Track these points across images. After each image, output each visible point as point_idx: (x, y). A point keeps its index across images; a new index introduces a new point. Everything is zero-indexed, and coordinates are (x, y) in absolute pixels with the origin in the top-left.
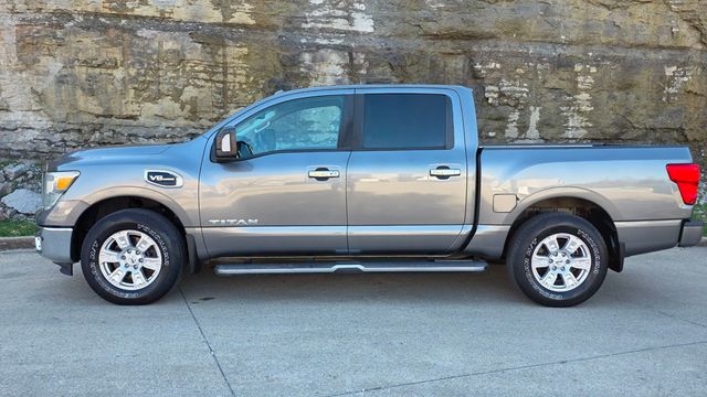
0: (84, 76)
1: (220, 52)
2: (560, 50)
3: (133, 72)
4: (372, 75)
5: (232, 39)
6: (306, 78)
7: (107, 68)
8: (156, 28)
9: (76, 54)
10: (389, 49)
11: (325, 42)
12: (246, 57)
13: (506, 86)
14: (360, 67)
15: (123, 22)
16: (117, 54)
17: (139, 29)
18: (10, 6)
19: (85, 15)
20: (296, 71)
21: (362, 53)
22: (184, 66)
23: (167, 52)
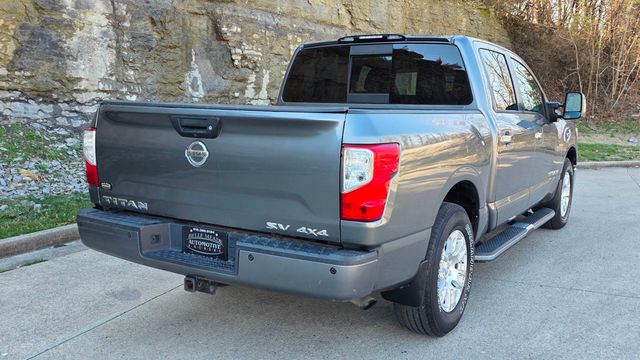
2: (277, 20)
6: (70, 26)
13: (248, 50)
14: (123, 19)
20: (57, 18)
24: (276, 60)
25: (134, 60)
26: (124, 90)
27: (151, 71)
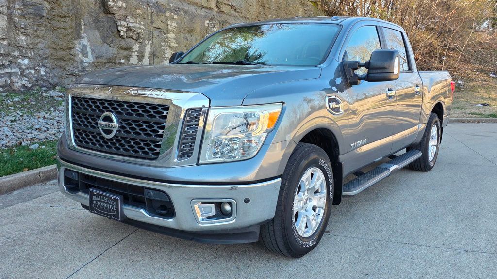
13: (132, 23)
24: (156, 33)
25: (25, 26)
26: (16, 54)
27: (43, 38)
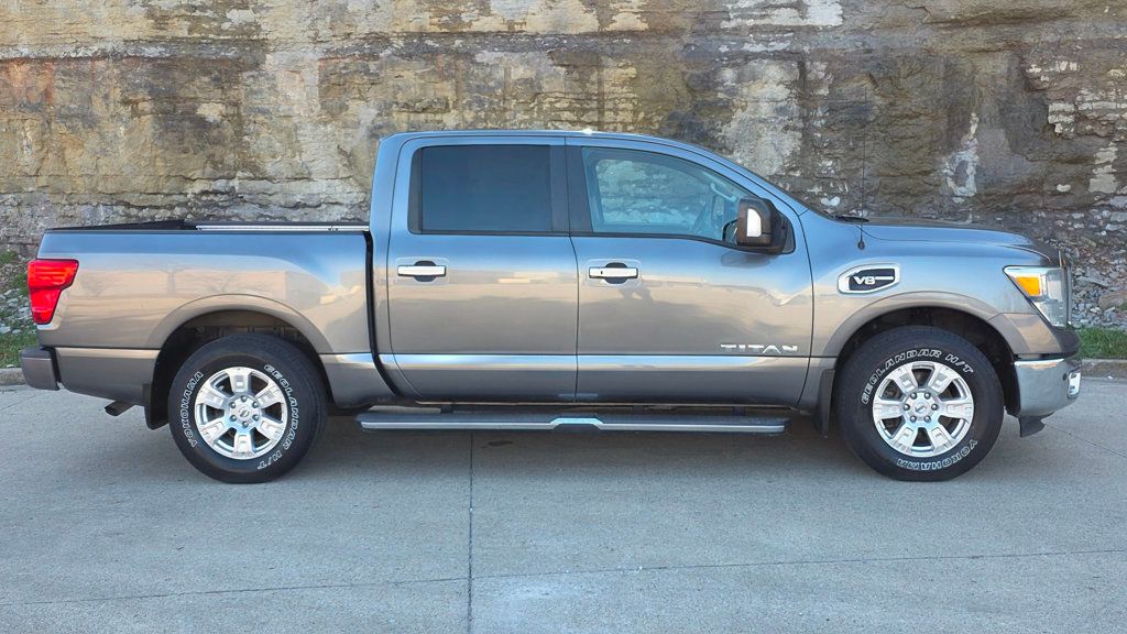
0: (405, 126)
1: (594, 78)
3: (469, 116)
4: (840, 96)
5: (612, 56)
6: (726, 108)
7: (436, 113)
8: (502, 48)
9: (395, 93)
10: (869, 51)
11: (759, 48)
12: (632, 82)
13: (1089, 102)
15: (458, 42)
16: (447, 90)
17: (478, 51)
18: (312, 33)
19: (406, 38)
20: (711, 99)
21: (822, 61)
22: (540, 103)
23: (515, 83)
25: (832, 144)
